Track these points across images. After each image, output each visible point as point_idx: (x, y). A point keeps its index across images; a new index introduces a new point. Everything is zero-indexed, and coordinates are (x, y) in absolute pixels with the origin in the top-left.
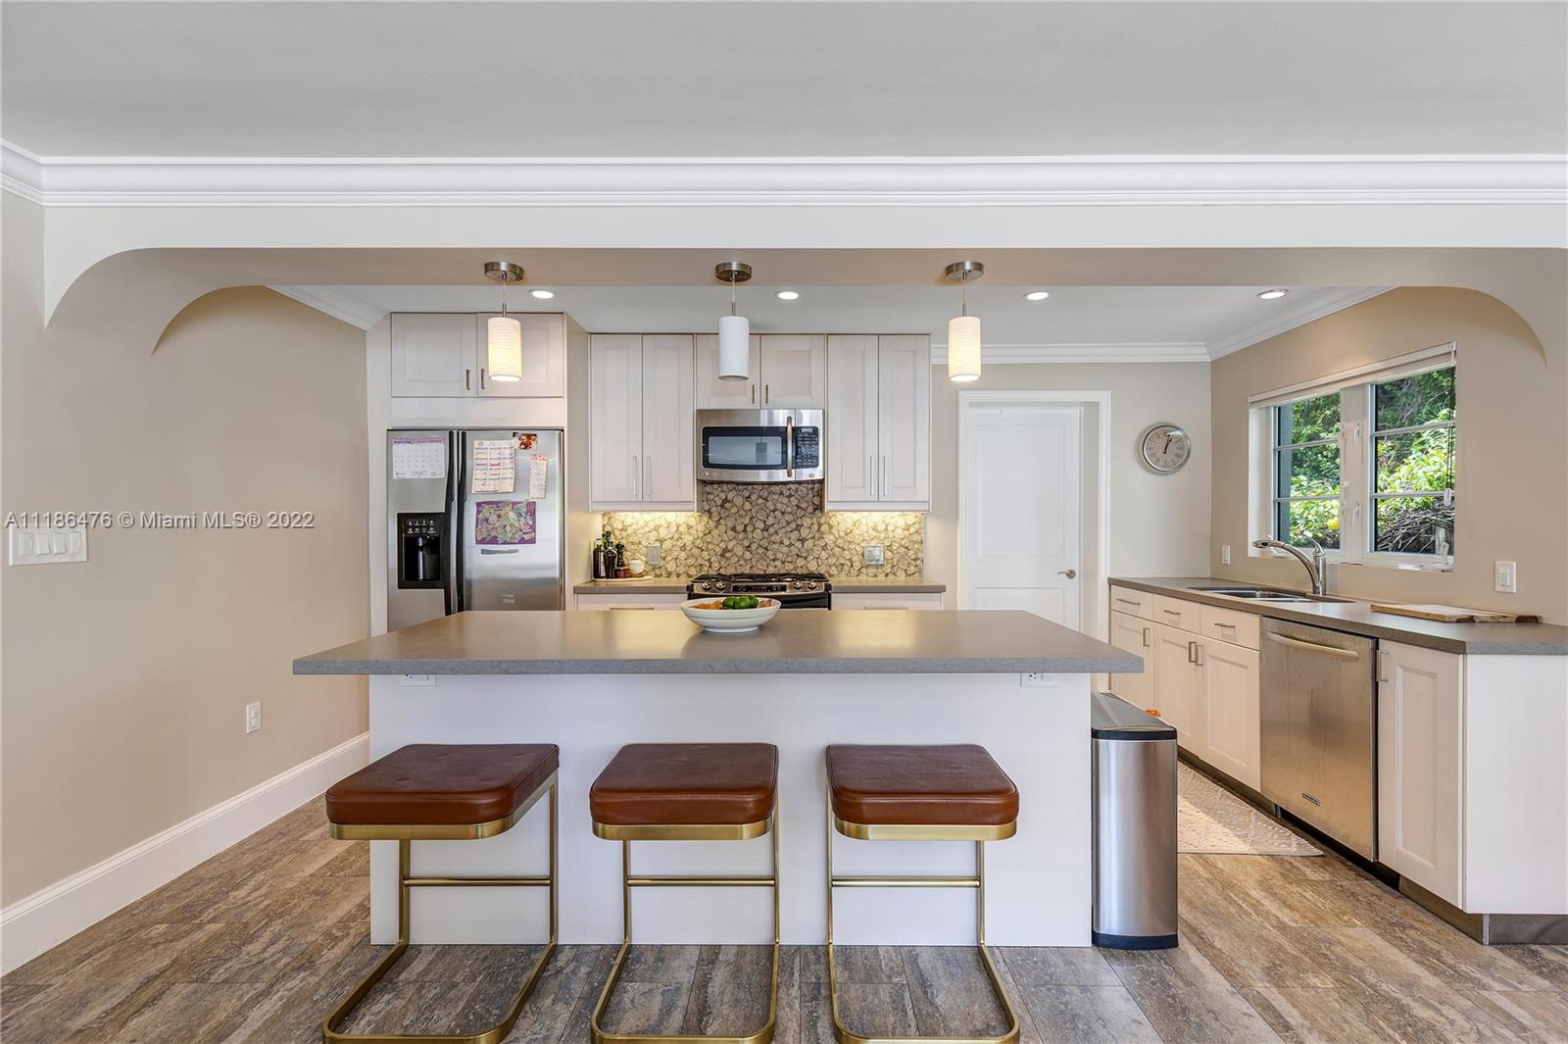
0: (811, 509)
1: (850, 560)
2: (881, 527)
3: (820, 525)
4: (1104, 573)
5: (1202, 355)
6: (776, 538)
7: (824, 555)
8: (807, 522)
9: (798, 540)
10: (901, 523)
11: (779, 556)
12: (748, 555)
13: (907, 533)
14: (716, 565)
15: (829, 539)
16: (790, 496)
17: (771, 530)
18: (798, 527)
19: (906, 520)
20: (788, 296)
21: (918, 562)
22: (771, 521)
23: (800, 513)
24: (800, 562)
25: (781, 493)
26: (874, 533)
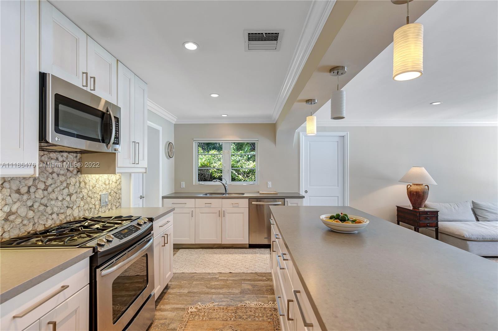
0: (75, 172)
1: (95, 205)
2: (107, 182)
3: (80, 183)
4: (161, 195)
6: (53, 196)
7: (82, 204)
8: (73, 180)
9: (68, 195)
11: (56, 209)
12: (31, 214)
13: (116, 185)
15: (85, 191)
16: (63, 161)
17: (50, 189)
18: (68, 186)
20: (191, 46)
21: (120, 200)
22: (49, 182)
23: (69, 174)
24: (69, 212)
25: (57, 159)
26: (104, 186)
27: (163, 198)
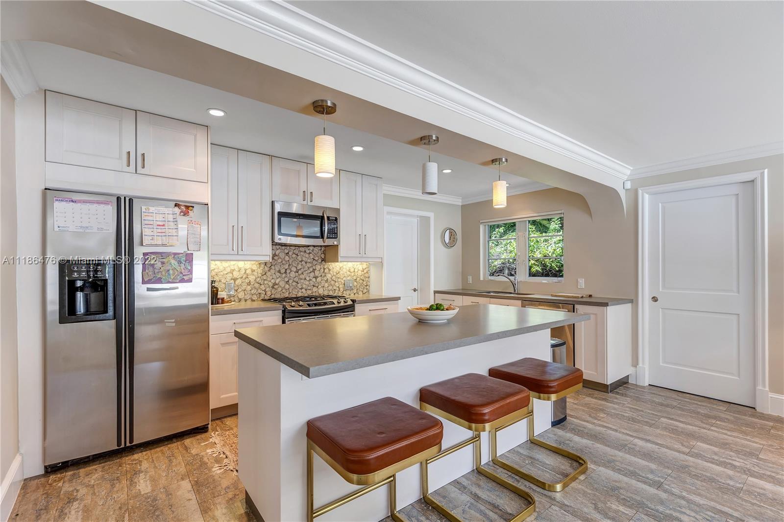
0: (320, 261)
1: (338, 287)
2: (352, 270)
3: (324, 269)
4: (432, 289)
5: (459, 202)
6: (302, 276)
7: (326, 285)
8: (318, 267)
9: (314, 277)
10: (361, 268)
11: (304, 286)
12: (287, 286)
13: (363, 273)
14: (269, 293)
15: (329, 276)
16: (310, 253)
17: (300, 272)
18: (314, 270)
19: (362, 266)
20: (358, 149)
21: (368, 287)
22: (299, 267)
23: (315, 262)
24: (315, 289)
25: (305, 252)
26: (349, 273)
27: (435, 292)
